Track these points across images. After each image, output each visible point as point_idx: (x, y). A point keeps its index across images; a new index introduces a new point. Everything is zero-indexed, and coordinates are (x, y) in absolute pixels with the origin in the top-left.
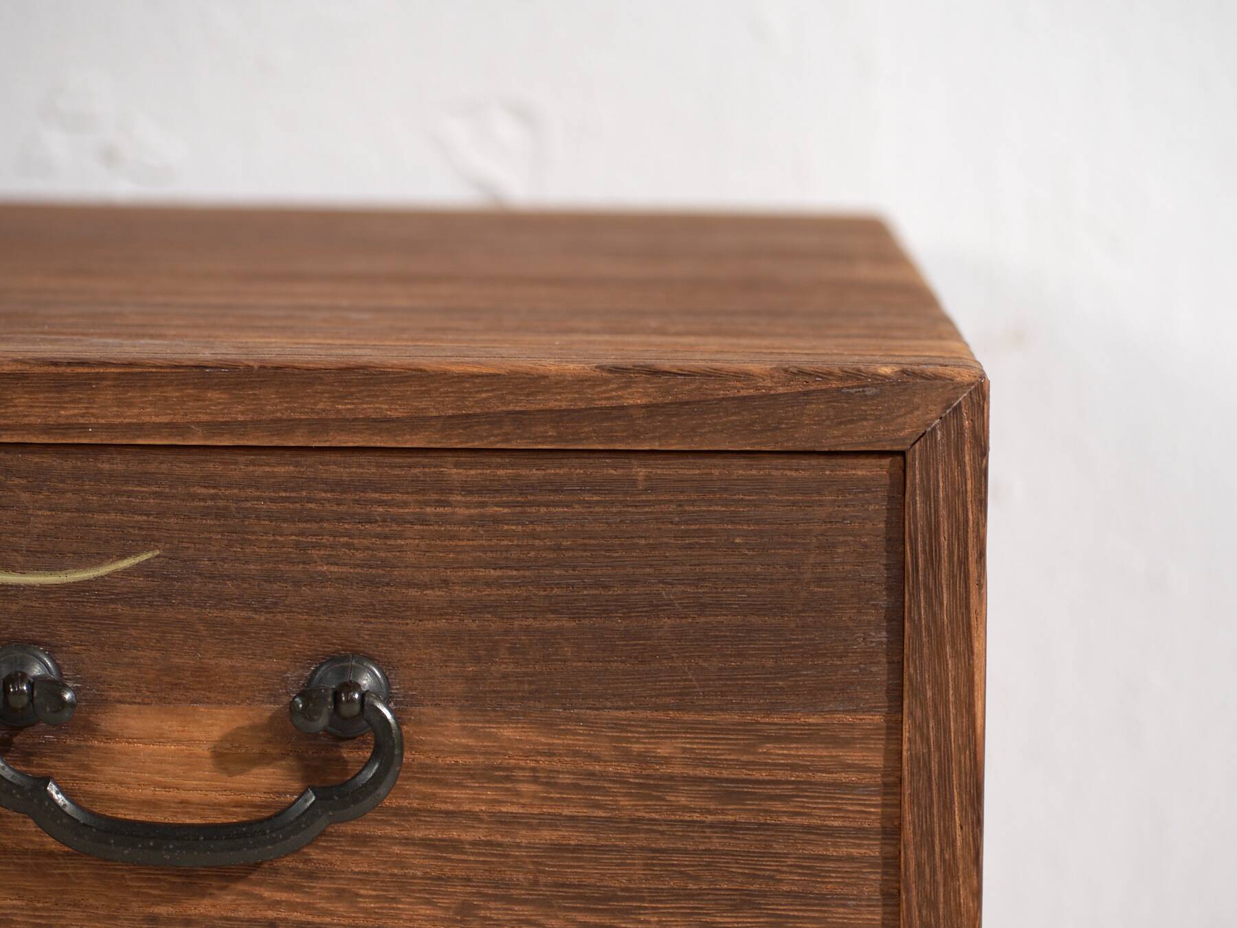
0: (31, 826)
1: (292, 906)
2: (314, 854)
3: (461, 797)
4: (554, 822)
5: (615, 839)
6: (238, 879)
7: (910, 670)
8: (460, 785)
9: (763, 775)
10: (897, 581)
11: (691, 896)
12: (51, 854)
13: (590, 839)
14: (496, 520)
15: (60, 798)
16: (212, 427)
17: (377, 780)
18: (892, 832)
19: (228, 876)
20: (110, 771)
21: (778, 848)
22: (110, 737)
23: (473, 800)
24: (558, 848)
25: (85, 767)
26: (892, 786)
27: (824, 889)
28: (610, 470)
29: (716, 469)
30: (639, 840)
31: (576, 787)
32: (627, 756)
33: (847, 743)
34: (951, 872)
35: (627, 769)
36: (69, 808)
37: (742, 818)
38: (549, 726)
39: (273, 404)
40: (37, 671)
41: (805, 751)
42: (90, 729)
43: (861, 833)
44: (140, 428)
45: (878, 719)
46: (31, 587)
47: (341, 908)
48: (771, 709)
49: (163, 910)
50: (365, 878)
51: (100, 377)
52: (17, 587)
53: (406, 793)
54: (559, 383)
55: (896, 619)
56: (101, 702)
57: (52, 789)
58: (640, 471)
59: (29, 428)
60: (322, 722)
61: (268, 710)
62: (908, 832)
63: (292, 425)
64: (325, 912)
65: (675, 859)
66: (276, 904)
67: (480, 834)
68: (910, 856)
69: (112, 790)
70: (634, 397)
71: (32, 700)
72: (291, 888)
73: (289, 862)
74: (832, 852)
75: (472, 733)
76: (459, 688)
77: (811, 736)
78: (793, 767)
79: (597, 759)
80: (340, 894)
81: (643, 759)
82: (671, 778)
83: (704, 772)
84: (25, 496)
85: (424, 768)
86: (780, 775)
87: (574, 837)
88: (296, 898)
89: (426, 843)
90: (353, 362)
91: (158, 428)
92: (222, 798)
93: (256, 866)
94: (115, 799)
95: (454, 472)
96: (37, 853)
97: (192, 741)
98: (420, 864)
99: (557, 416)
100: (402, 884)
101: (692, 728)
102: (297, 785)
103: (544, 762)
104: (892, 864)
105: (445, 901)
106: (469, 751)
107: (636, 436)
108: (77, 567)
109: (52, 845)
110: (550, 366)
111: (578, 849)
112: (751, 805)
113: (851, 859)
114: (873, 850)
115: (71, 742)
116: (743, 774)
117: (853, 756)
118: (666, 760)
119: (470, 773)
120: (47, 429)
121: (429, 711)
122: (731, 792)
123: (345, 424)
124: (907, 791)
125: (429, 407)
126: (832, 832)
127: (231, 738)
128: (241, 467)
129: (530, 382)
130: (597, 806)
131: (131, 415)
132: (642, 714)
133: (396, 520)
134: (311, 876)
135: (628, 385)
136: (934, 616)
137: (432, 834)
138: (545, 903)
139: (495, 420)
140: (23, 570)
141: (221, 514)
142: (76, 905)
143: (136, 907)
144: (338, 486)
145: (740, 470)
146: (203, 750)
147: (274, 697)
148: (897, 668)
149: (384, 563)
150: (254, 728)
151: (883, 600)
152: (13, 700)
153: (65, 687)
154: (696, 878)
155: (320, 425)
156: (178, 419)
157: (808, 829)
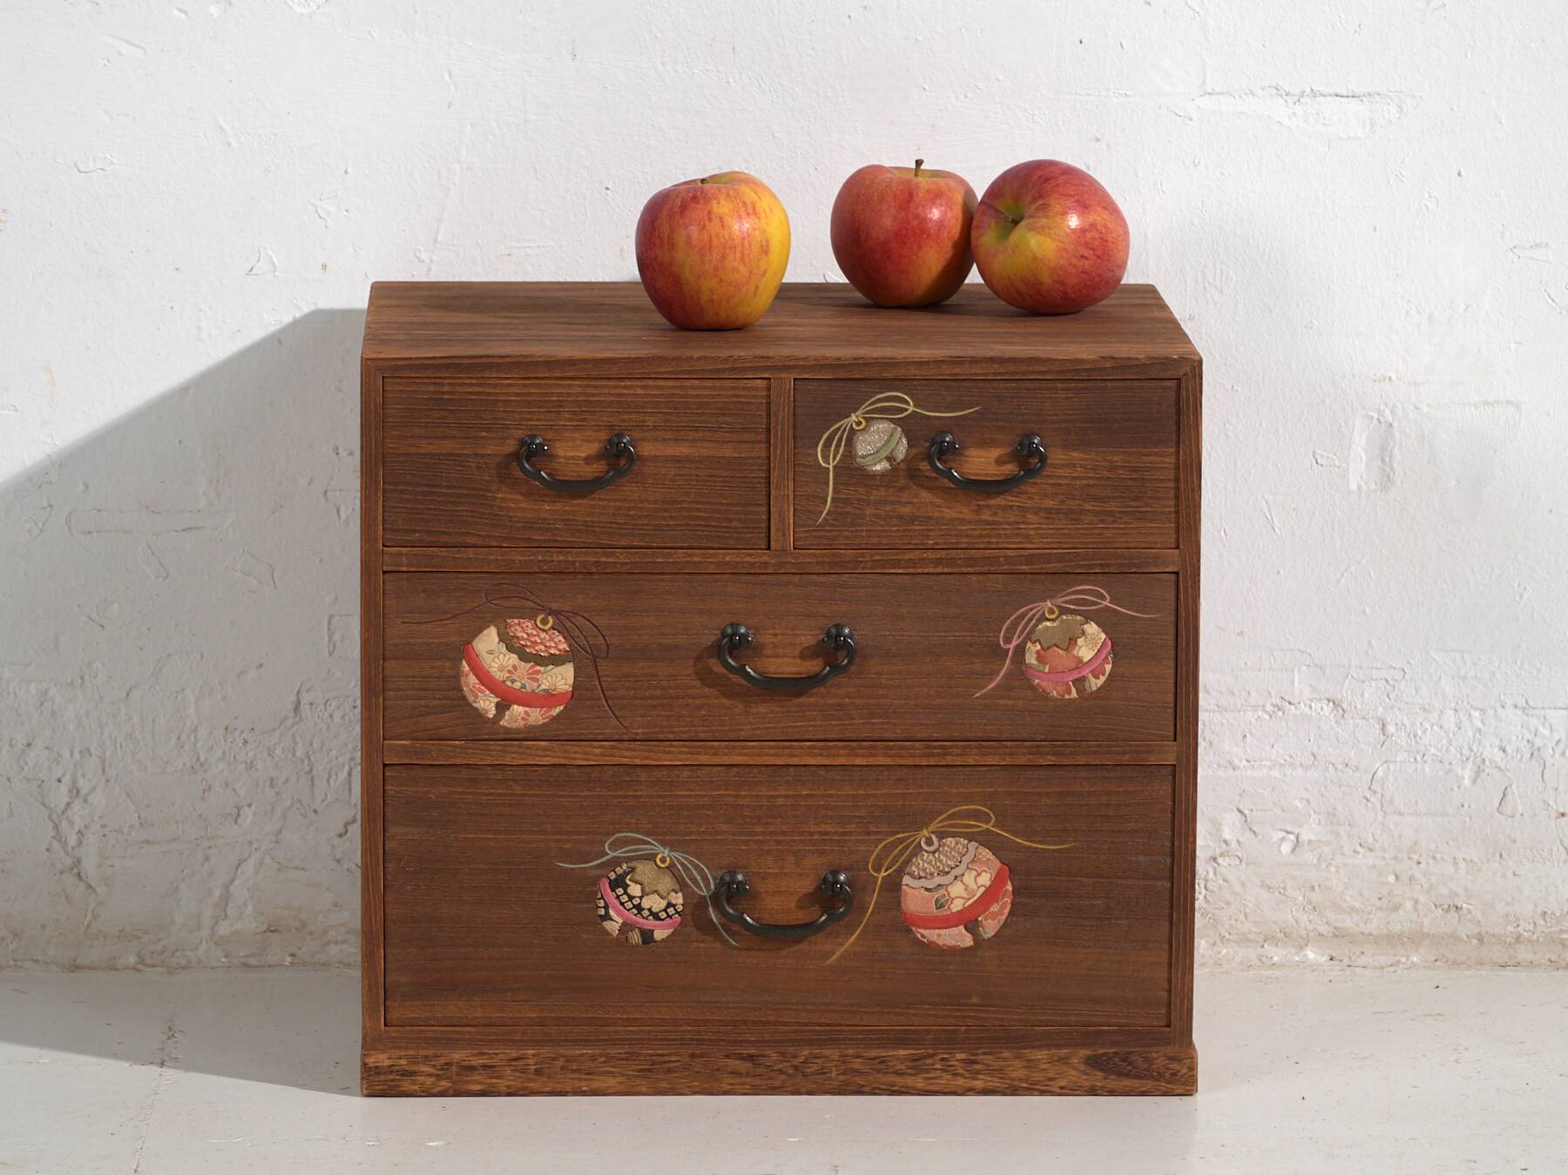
0: (946, 480)
1: (1016, 501)
2: (1022, 487)
3: (1061, 472)
4: (1087, 478)
5: (1103, 483)
6: (1003, 494)
7: (1181, 437)
8: (1061, 469)
9: (1142, 465)
10: (1178, 412)
11: (1123, 498)
12: (952, 488)
13: (1095, 483)
14: (1071, 397)
15: (955, 474)
16: (995, 374)
17: (1040, 467)
18: (1177, 480)
19: (999, 494)
20: (968, 466)
21: (1147, 485)
22: (967, 457)
23: (1066, 473)
24: (1088, 485)
25: (960, 465)
26: (1177, 468)
27: (1159, 495)
28: (1102, 384)
29: (1129, 383)
30: (1109, 483)
31: (1093, 469)
32: (1106, 460)
33: (1165, 456)
34: (1193, 491)
35: (1106, 464)
36: (958, 476)
37: (1136, 476)
38: (1084, 452)
39: (1011, 368)
40: (948, 439)
41: (1152, 458)
42: (962, 455)
43: (1169, 480)
44: (976, 374)
45: (1173, 450)
46: (946, 417)
47: (1029, 502)
48: (1145, 448)
49: (981, 503)
50: (1036, 494)
51: (964, 361)
52: (943, 417)
53: (1047, 471)
54: (1088, 361)
55: (1178, 423)
56: (964, 447)
57: (953, 471)
58: (1110, 384)
59: (946, 375)
60: (1025, 452)
61: (1010, 449)
62: (1182, 480)
63: (1017, 373)
64: (1024, 503)
65: (1119, 488)
66: (1012, 501)
67: (1067, 482)
68: (1182, 487)
69: (968, 471)
70: (1108, 365)
71: (948, 448)
72: (1016, 497)
73: (1015, 490)
74: (1161, 485)
75: (1064, 455)
76: (1060, 443)
77: (1156, 454)
78: (1150, 463)
79: (1097, 461)
80: (1029, 498)
81: (1111, 461)
82: (1117, 466)
83: (1126, 464)
84: (944, 393)
85: (1051, 464)
86: (1148, 465)
87: (1092, 482)
88: (1018, 499)
89: (1053, 484)
90: (1032, 356)
91: (981, 374)
92: (997, 473)
93: (1006, 491)
94: (969, 474)
95: (1059, 385)
96: (947, 488)
97: (990, 458)
98: (1050, 490)
99: (1086, 370)
100: (1046, 495)
101: (1123, 453)
102: (1018, 469)
103: (1083, 462)
104: (1177, 489)
105: (1057, 500)
106: (1064, 460)
107: (1108, 375)
108: (959, 411)
109: (952, 486)
110: (1085, 356)
111: (1094, 485)
112: (1140, 473)
113: (1166, 487)
114: (1172, 485)
115: (957, 458)
116: (1137, 465)
117: (1166, 460)
118: (1117, 461)
119: (1064, 465)
120: (951, 375)
121: (1052, 449)
122: (1134, 470)
123: (1031, 373)
124: (1181, 468)
125: (1052, 367)
126: (1161, 480)
127: (1000, 457)
128: (1002, 385)
129: (1081, 361)
130: (1098, 474)
131: (973, 371)
132: (1111, 449)
133: (1046, 398)
134: (1020, 493)
135: (1107, 361)
136: (1188, 422)
137: (1053, 482)
138: (1083, 500)
139: (1070, 371)
140: (944, 412)
141: (997, 397)
142: (958, 502)
143: (975, 502)
144: (1029, 389)
145: (1136, 384)
146: (992, 460)
147: (1011, 446)
148: (1178, 437)
149: (1042, 410)
150: (1006, 454)
151: (1174, 418)
152: (944, 448)
153: (956, 444)
154: (1124, 493)
155: (1024, 373)
156: (986, 372)
157: (1154, 479)
